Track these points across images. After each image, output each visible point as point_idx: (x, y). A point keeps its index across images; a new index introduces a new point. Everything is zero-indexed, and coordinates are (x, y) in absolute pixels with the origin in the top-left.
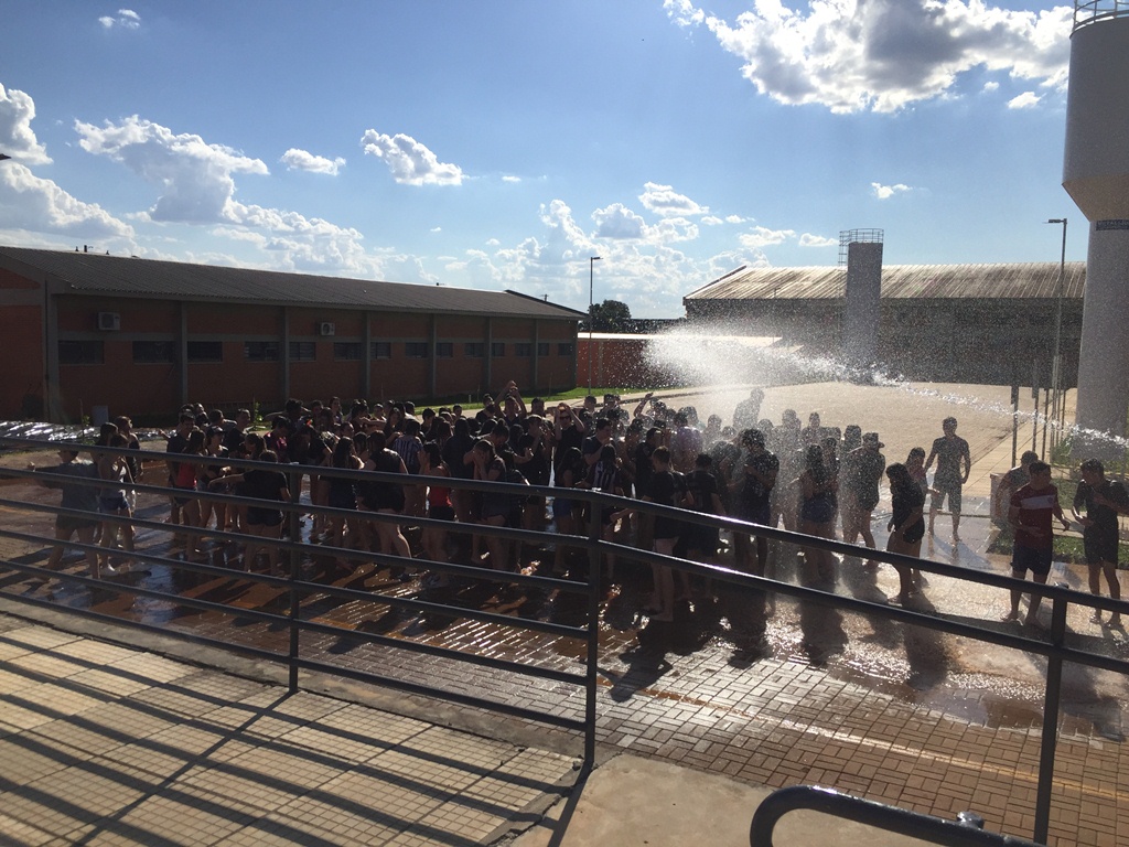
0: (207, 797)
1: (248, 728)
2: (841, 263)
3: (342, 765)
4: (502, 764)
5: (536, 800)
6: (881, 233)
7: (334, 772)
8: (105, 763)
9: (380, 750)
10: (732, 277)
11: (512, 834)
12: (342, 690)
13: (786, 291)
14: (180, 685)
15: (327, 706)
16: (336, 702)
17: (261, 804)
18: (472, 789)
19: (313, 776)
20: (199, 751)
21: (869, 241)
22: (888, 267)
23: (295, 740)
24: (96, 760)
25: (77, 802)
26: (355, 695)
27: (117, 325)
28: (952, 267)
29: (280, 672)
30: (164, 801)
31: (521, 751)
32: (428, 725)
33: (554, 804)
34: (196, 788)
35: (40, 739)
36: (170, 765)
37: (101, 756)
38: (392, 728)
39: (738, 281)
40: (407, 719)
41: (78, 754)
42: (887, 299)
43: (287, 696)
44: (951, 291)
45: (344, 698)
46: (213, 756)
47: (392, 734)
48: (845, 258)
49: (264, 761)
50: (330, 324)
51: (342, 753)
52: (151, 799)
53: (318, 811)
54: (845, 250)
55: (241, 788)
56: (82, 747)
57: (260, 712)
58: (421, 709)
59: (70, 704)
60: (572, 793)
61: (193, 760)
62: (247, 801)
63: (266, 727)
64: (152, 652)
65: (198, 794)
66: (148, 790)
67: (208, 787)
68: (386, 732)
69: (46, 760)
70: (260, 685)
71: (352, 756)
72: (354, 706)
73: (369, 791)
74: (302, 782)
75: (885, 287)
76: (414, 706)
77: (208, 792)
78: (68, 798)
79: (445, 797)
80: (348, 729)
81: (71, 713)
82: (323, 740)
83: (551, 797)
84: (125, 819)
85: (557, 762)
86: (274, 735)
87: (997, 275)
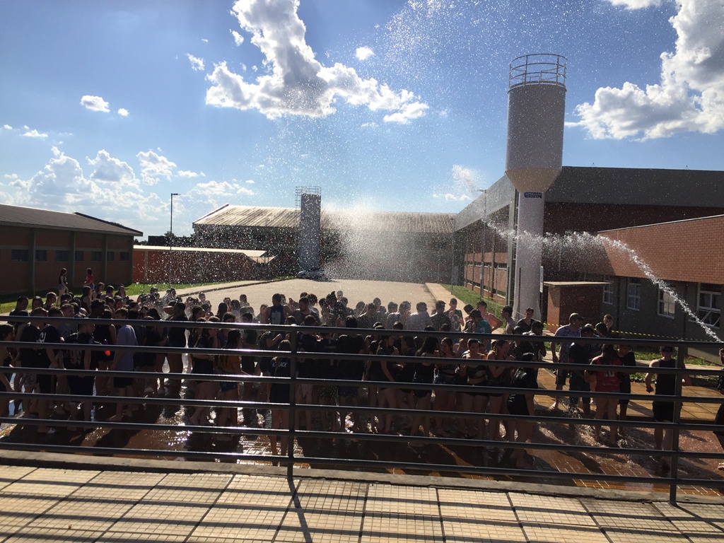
2: (295, 205)
6: (320, 190)
10: (222, 211)
21: (312, 194)
39: (226, 213)
48: (299, 203)
54: (299, 198)
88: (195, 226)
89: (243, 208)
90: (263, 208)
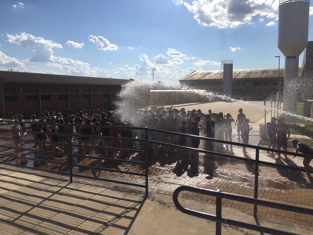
0: (49, 207)
1: (60, 191)
2: (222, 69)
3: (84, 199)
4: (125, 197)
5: (133, 204)
6: (232, 61)
7: (82, 200)
8: (23, 200)
9: (94, 195)
10: (192, 74)
11: (127, 212)
12: (84, 181)
13: (207, 77)
14: (42, 182)
15: (80, 185)
16: (82, 184)
17: (63, 208)
18: (117, 203)
19: (76, 201)
20: (47, 197)
21: (229, 63)
22: (234, 70)
23: (72, 193)
24: (20, 200)
25: (16, 209)
26: (87, 183)
27: (21, 91)
28: (252, 70)
29: (68, 178)
30: (38, 208)
31: (130, 194)
32: (106, 189)
33: (137, 205)
34: (46, 205)
35: (5, 196)
36: (40, 200)
37: (22, 199)
38: (97, 190)
39: (194, 75)
40: (101, 188)
41: (15, 199)
42: (234, 79)
43: (70, 183)
44: (252, 76)
45: (84, 183)
46: (50, 198)
47: (97, 191)
48: (223, 68)
49: (64, 199)
50: (81, 89)
51: (84, 196)
52: (35, 208)
53: (78, 209)
54: (223, 66)
55: (58, 205)
56: (16, 197)
57: (62, 187)
58: (105, 185)
59: (13, 187)
60: (142, 203)
61: (45, 199)
62: (59, 208)
63: (64, 191)
64: (34, 174)
65: (47, 206)
66: (34, 206)
67: (49, 205)
68: (95, 191)
69: (7, 200)
70: (63, 181)
71: (86, 197)
72: (87, 185)
73: (91, 204)
74: (73, 203)
75: (234, 76)
76: (103, 185)
77: (49, 206)
78: (13, 209)
79: (110, 205)
80: (86, 191)
81: (13, 189)
82: (79, 193)
83: (137, 204)
84: (28, 213)
85: (139, 196)
86: (66, 193)
87: (264, 72)
88: (180, 81)
89: (201, 72)
90: (210, 71)
